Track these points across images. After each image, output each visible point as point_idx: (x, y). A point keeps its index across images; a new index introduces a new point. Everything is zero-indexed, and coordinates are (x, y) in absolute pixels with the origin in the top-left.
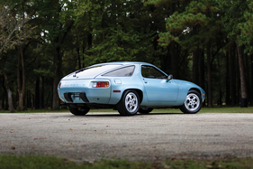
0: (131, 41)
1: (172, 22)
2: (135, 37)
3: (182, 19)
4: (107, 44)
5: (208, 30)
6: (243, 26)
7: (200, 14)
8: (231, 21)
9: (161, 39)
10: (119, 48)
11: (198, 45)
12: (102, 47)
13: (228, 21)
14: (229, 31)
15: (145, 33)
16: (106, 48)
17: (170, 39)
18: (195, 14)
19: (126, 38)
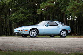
0: (26, 12)
1: (42, 6)
2: (27, 11)
3: (46, 5)
4: (17, 13)
5: (53, 9)
6: (68, 8)
7: (52, 3)
8: (63, 6)
9: (38, 12)
10: (22, 14)
11: (49, 14)
12: (16, 14)
13: (61, 6)
14: (62, 9)
15: (31, 9)
16: (17, 14)
17: (41, 11)
18: (50, 3)
19: (24, 11)
